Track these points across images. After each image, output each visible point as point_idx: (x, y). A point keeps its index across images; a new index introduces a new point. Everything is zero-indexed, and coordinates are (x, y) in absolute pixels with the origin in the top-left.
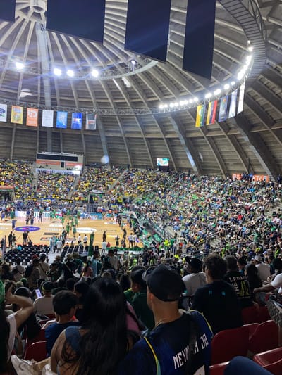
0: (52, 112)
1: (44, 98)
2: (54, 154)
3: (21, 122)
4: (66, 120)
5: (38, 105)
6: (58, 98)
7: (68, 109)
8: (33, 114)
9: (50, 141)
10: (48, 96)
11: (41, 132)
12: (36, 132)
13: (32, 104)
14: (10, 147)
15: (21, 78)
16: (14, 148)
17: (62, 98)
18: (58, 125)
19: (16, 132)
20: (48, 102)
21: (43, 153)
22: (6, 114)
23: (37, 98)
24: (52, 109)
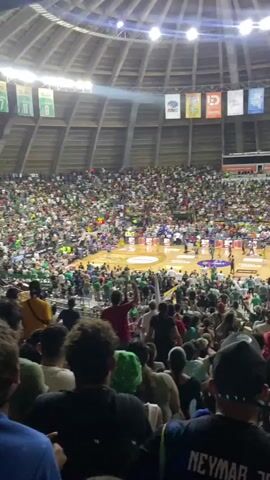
0: (241, 91)
1: (228, 73)
2: (246, 155)
3: (199, 116)
4: (262, 100)
5: (222, 86)
6: (249, 68)
7: (265, 83)
8: (214, 101)
9: (239, 137)
10: (233, 68)
11: (227, 124)
12: (220, 125)
13: (212, 86)
14: (187, 153)
15: (196, 51)
16: (192, 153)
17: (255, 67)
18: (251, 111)
19: (194, 131)
20: (235, 78)
21: (231, 156)
22: (179, 107)
23: (218, 74)
24: (241, 88)
